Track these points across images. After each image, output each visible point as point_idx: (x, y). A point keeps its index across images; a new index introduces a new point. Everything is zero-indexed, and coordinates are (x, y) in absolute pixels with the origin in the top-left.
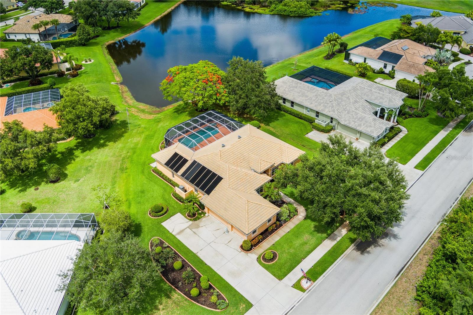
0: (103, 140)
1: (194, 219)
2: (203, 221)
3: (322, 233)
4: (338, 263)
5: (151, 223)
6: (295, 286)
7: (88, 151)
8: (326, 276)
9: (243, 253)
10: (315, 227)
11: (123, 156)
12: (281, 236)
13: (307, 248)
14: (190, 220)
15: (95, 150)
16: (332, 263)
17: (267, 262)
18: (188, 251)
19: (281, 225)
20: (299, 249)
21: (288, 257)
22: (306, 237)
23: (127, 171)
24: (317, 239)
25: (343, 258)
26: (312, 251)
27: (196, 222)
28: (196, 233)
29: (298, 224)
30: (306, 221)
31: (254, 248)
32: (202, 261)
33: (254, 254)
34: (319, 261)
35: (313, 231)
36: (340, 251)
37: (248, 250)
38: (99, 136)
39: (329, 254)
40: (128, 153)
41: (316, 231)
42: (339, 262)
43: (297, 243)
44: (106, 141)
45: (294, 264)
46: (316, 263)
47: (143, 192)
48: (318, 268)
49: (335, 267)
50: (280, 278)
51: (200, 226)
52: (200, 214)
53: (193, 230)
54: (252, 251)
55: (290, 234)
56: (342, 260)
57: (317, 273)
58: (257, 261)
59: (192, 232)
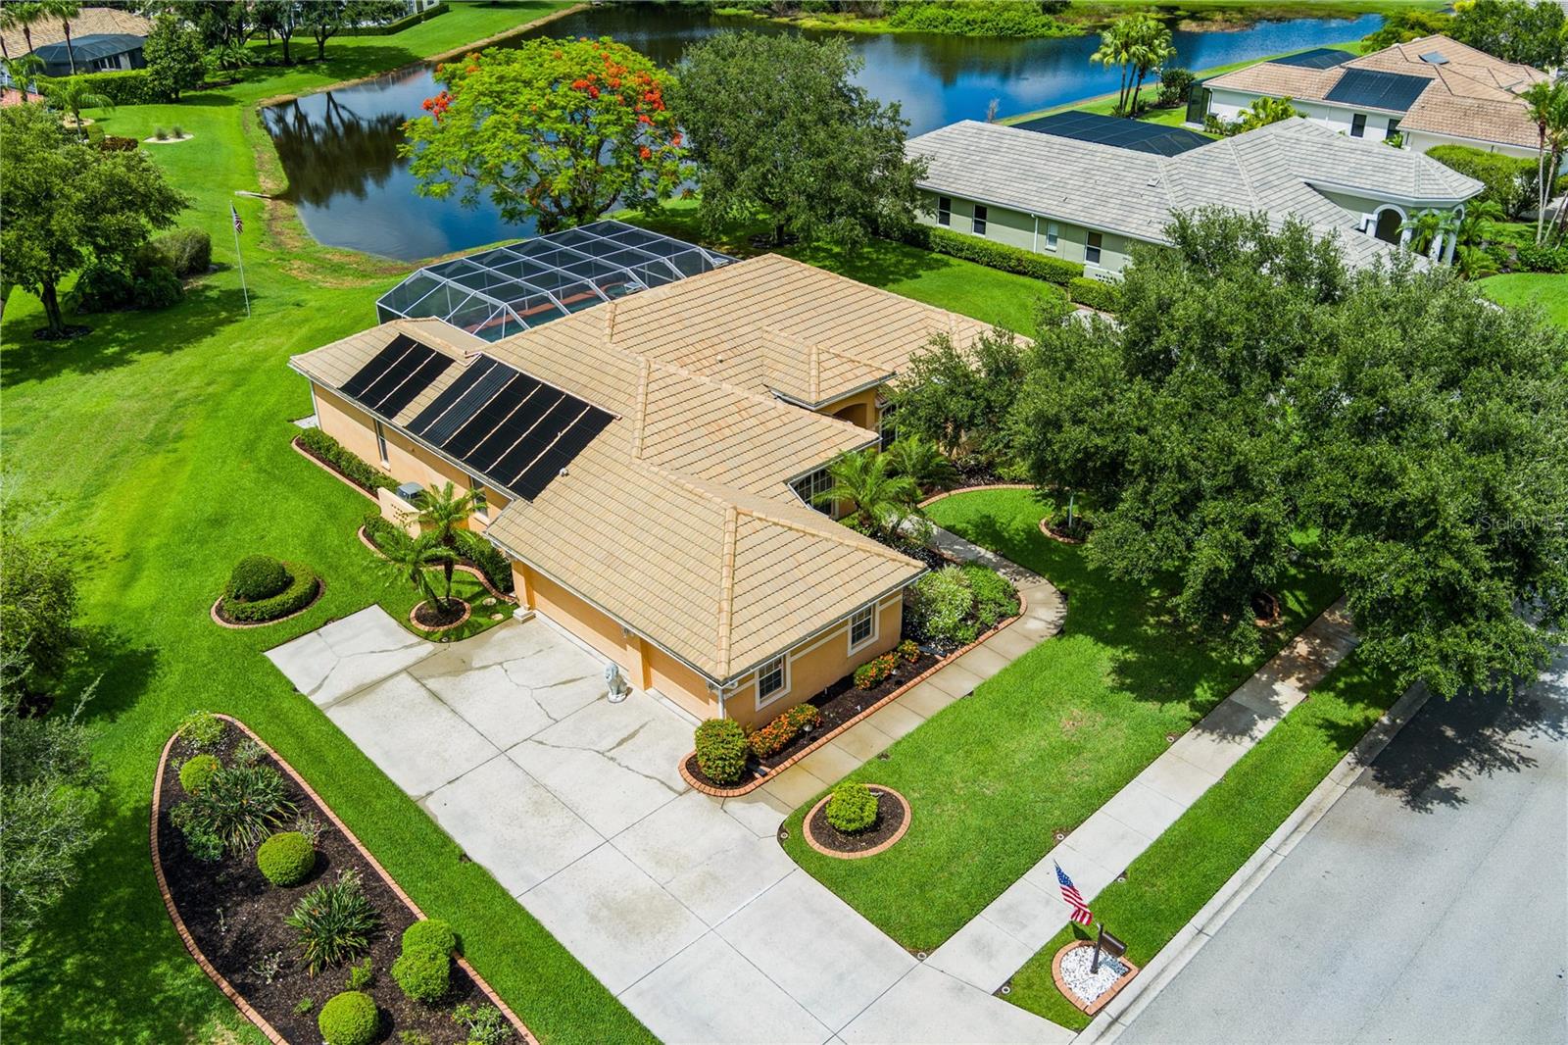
0: (121, 345)
1: (446, 634)
2: (499, 643)
3: (1163, 702)
4: (1278, 859)
5: (211, 650)
6: (1020, 992)
7: (33, 382)
8: (1212, 930)
9: (699, 800)
10: (1122, 669)
11: (180, 395)
12: (929, 716)
13: (1082, 774)
14: (427, 637)
15: (69, 377)
16: (1245, 855)
17: (841, 847)
18: (373, 787)
19: (926, 662)
20: (1035, 780)
21: (974, 821)
22: (1071, 718)
23: (177, 445)
24: (1139, 727)
25: (1306, 828)
26: (1114, 789)
27: (454, 646)
28: (444, 696)
29: (1026, 657)
30: (1068, 643)
31: (765, 775)
32: (446, 840)
33: (762, 805)
34: (1159, 841)
35: (1112, 690)
36: (1284, 791)
37: (729, 783)
38: (110, 332)
39: (1219, 805)
40: (209, 384)
41: (1131, 689)
42: (1285, 850)
43: (1024, 745)
44: (133, 349)
45: (1007, 862)
46: (1147, 856)
47: (218, 522)
48: (1162, 884)
49: (1261, 878)
50: (921, 944)
51: (476, 663)
52: (488, 611)
53: (431, 683)
54: (751, 786)
55: (978, 703)
56: (1297, 838)
57: (1157, 916)
58: (781, 840)
59: (423, 692)
